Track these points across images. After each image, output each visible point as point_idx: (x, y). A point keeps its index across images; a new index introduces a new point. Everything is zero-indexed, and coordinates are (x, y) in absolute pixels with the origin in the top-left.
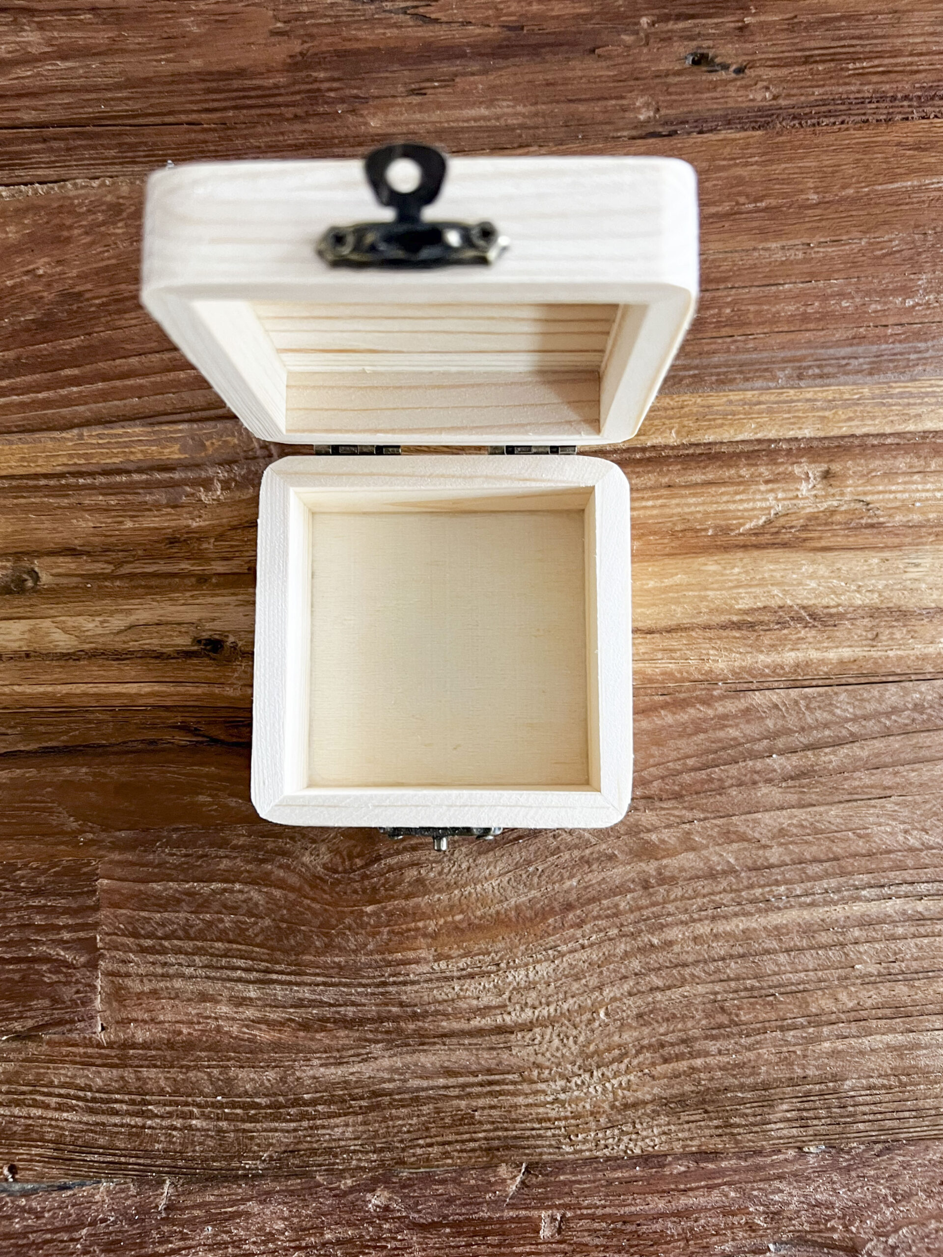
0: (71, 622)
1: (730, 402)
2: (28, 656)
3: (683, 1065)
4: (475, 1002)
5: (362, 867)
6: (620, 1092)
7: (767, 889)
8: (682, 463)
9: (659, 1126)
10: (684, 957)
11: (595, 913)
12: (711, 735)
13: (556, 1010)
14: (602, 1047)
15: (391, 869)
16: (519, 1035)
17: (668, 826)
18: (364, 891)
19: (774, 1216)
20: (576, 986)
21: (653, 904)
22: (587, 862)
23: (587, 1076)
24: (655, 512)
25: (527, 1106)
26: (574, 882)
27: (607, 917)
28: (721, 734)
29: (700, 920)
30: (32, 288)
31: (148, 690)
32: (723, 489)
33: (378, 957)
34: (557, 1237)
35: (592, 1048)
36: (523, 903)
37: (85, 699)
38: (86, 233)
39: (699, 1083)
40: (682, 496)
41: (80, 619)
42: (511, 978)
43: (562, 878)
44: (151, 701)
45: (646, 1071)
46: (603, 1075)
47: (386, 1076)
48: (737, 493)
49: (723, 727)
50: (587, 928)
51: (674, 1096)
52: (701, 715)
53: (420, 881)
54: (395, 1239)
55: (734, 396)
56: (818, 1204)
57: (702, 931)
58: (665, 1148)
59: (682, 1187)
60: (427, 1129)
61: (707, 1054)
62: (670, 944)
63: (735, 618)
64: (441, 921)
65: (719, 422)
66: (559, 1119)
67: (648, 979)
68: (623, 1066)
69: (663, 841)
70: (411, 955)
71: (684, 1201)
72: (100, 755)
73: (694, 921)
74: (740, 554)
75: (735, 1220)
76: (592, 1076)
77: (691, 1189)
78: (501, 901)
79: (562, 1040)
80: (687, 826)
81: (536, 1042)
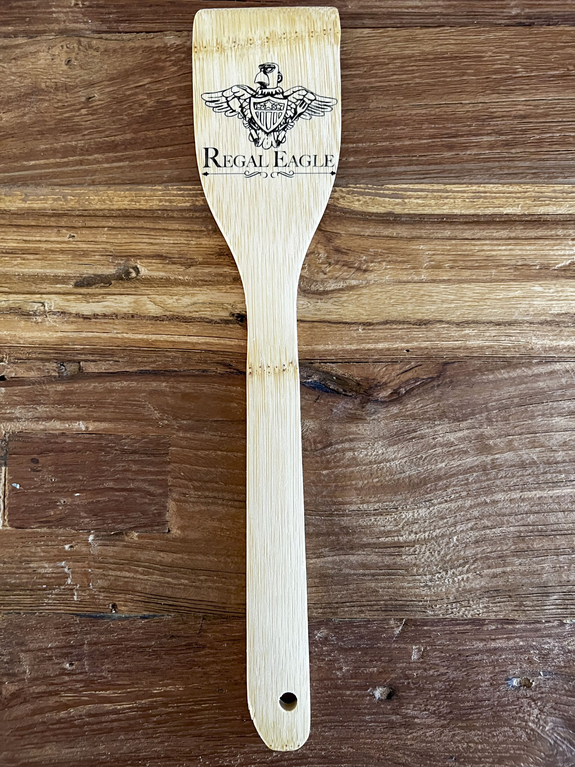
0: (158, 298)
1: (554, 191)
2: (133, 316)
3: (499, 570)
4: (383, 528)
5: (321, 449)
6: (462, 583)
7: (554, 475)
8: (523, 225)
9: (483, 603)
10: (504, 510)
11: (454, 483)
12: (529, 385)
13: (429, 536)
14: (454, 558)
15: (338, 451)
16: (407, 548)
17: (500, 436)
18: (322, 462)
19: (545, 657)
20: (441, 523)
21: (488, 480)
22: (452, 454)
23: (444, 573)
24: (507, 253)
25: (409, 588)
26: (443, 465)
27: (462, 485)
28: (535, 385)
29: (515, 490)
30: (141, 97)
31: (203, 341)
32: (547, 242)
33: (329, 499)
34: (421, 660)
35: (448, 558)
36: (413, 475)
37: (165, 344)
38: (173, 65)
39: (508, 581)
40: (523, 245)
41: (165, 297)
42: (404, 516)
43: (437, 463)
44: (204, 347)
45: (478, 572)
46: (453, 573)
47: (330, 566)
48: (555, 245)
49: (538, 381)
50: (449, 490)
51: (492, 587)
52: (525, 374)
53: (354, 458)
54: (330, 655)
55: (558, 188)
56: (570, 651)
57: (515, 496)
58: (485, 615)
59: (493, 637)
60: (352, 597)
61: (513, 565)
62: (495, 502)
63: (549, 319)
64: (366, 482)
65: (547, 202)
66: (427, 596)
67: (482, 521)
68: (465, 569)
69: (496, 445)
70: (348, 499)
71: (493, 645)
72: (174, 376)
73: (511, 490)
74: (554, 282)
75: (522, 657)
76: (446, 574)
77: (499, 639)
78: (401, 473)
79: (431, 553)
80: (511, 437)
81: (416, 553)
